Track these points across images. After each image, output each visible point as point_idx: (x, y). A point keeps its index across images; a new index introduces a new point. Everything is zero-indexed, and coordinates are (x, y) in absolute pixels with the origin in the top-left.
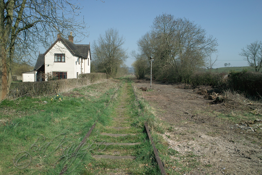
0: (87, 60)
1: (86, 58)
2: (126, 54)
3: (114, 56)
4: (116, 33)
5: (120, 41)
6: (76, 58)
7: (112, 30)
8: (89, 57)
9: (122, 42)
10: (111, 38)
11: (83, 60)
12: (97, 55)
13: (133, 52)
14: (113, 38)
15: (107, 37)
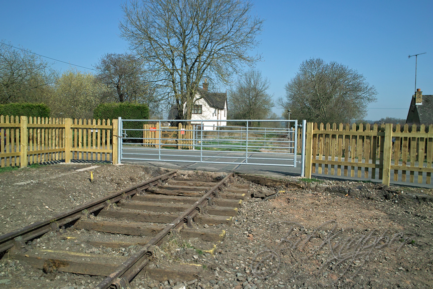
0: (223, 112)
1: (222, 109)
2: (271, 102)
3: (255, 104)
4: (259, 75)
5: (264, 86)
6: (213, 110)
7: (253, 72)
8: (225, 107)
9: (266, 86)
10: (252, 81)
11: (220, 111)
12: (234, 103)
13: (280, 100)
14: (254, 82)
15: (247, 80)
